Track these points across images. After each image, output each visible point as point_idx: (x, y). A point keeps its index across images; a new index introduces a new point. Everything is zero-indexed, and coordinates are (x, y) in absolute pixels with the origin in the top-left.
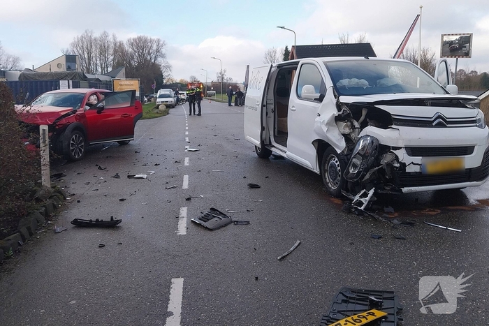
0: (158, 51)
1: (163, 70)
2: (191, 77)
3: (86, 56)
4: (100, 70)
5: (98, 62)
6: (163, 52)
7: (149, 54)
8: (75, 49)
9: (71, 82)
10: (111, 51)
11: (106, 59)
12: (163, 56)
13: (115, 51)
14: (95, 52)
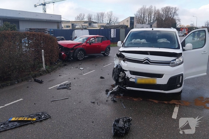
0: (175, 13)
1: (177, 21)
2: (191, 24)
3: (143, 16)
4: (148, 22)
5: (147, 18)
6: (177, 13)
7: (171, 14)
8: (138, 14)
9: (115, 30)
10: (153, 14)
11: (151, 17)
12: (177, 15)
13: (155, 14)
14: (147, 15)
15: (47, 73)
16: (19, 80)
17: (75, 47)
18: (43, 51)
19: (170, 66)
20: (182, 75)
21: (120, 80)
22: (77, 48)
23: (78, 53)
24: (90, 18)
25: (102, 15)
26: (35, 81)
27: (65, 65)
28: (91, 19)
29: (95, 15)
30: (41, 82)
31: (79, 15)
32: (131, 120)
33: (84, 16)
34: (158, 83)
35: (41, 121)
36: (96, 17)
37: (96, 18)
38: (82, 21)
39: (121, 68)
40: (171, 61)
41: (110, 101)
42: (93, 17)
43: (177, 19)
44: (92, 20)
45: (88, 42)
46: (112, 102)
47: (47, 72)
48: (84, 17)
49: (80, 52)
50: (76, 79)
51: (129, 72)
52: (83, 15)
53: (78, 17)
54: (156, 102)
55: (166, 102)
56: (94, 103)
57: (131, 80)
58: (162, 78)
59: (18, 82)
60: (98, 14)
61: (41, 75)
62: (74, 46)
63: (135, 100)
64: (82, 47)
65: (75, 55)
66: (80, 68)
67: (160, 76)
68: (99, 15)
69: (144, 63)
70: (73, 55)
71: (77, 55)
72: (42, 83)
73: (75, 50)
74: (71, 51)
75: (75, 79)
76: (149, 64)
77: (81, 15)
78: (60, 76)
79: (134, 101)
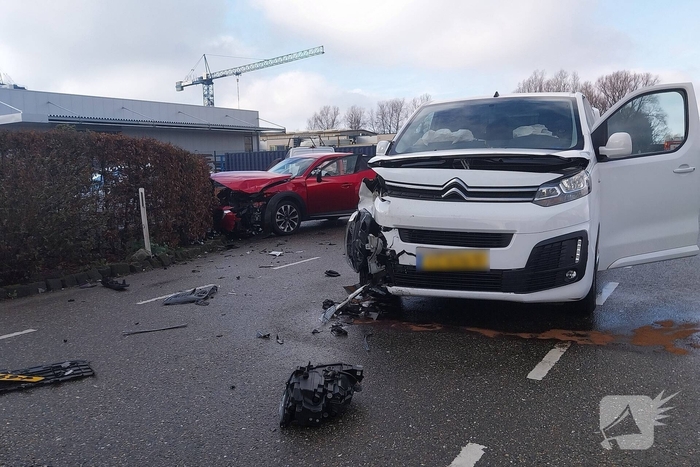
1: (654, 122)
15: (154, 267)
16: (50, 281)
17: (269, 191)
18: (142, 190)
19: (536, 203)
20: (582, 236)
21: (374, 268)
22: (272, 194)
23: (278, 208)
24: (355, 120)
25: (396, 108)
26: (107, 285)
27: (230, 247)
28: (358, 122)
29: (372, 111)
30: (121, 288)
31: (319, 114)
32: (359, 374)
33: (336, 114)
34: (494, 266)
35: (57, 384)
36: (375, 116)
37: (376, 120)
38: (330, 130)
39: (373, 221)
40: (538, 187)
41: (327, 333)
42: (366, 117)
43: (654, 113)
44: (362, 128)
45: (313, 173)
46: (332, 336)
47: (158, 263)
48: (338, 117)
49: (286, 208)
50: (242, 280)
51: (397, 231)
52: (332, 111)
53: (317, 119)
54: (490, 333)
55: (525, 336)
56: (266, 337)
57: (404, 260)
58: (509, 246)
59: (49, 289)
60: (382, 107)
61: (133, 270)
62: (263, 186)
63: (415, 328)
64: (294, 189)
65: (268, 214)
66: (273, 253)
67: (500, 239)
68: (387, 110)
69: (446, 199)
70: (262, 215)
71: (274, 216)
72: (125, 290)
73: (268, 199)
74: (256, 205)
75: (238, 278)
76: (461, 199)
77: (325, 112)
78: (194, 271)
79: (411, 331)
